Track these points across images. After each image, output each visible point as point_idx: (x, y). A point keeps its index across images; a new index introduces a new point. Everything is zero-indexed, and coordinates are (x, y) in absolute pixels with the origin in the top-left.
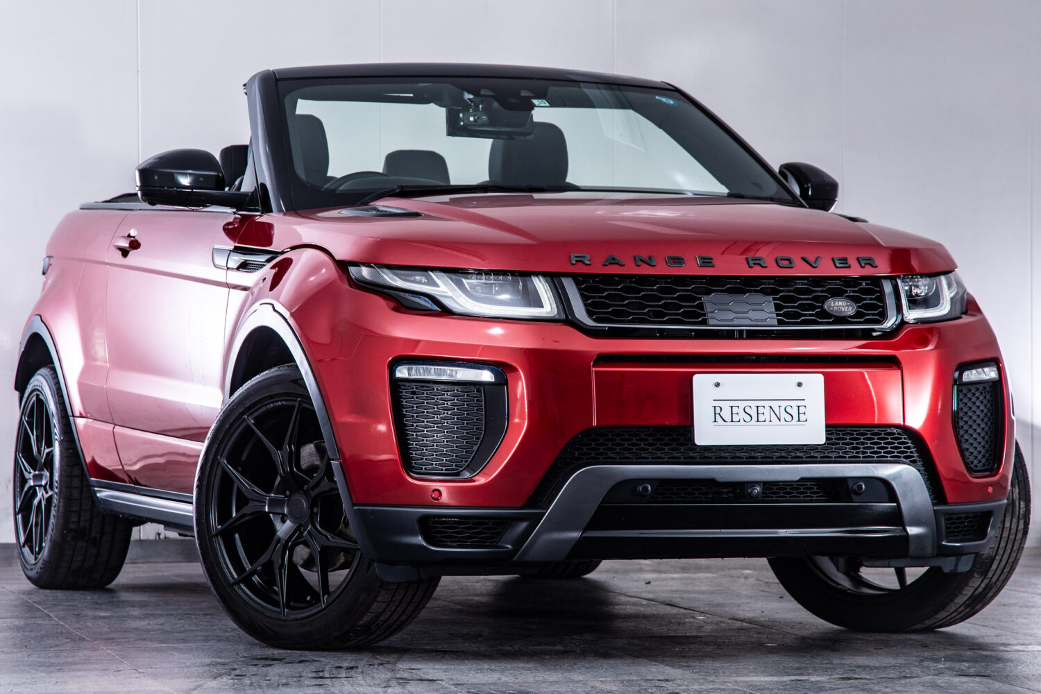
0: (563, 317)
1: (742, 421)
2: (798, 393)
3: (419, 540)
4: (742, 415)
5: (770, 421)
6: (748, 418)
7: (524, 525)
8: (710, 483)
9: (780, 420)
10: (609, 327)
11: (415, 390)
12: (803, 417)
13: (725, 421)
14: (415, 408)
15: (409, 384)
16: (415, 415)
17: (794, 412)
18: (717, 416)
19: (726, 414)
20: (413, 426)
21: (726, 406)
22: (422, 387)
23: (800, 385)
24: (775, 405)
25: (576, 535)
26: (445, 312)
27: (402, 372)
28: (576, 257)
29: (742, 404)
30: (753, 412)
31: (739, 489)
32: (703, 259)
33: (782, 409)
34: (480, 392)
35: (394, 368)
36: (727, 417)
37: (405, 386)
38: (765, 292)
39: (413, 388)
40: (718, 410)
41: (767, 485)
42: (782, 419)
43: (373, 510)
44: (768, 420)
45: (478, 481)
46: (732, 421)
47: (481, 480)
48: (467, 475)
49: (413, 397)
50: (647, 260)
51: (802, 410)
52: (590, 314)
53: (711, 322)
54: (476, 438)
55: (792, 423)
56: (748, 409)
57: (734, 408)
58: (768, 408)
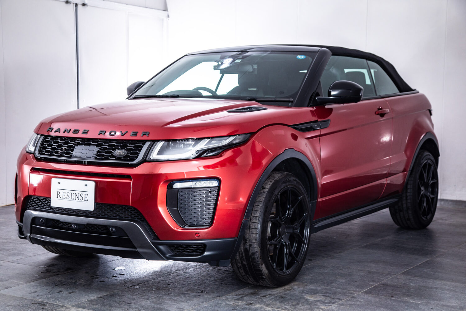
1: (66, 198)
2: (85, 189)
4: (66, 196)
6: (68, 197)
9: (78, 199)
12: (86, 199)
17: (83, 196)
18: (58, 195)
19: (61, 195)
21: (61, 191)
23: (86, 185)
24: (77, 193)
25: (29, 235)
29: (67, 191)
30: (70, 195)
33: (80, 195)
36: (62, 197)
40: (59, 194)
44: (74, 199)
51: (86, 195)
55: (82, 201)
56: (68, 194)
57: (64, 193)
58: (75, 194)
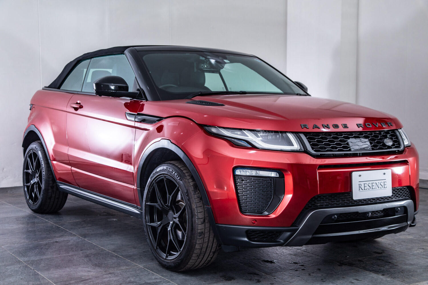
0: (303, 150)
1: (367, 189)
2: (383, 177)
3: (246, 239)
6: (369, 188)
7: (288, 234)
8: (357, 213)
10: (320, 154)
11: (243, 179)
12: (385, 186)
13: (362, 190)
14: (243, 186)
15: (241, 177)
16: (243, 189)
17: (383, 184)
18: (360, 188)
19: (363, 187)
20: (243, 193)
21: (362, 183)
22: (247, 178)
23: (384, 174)
24: (377, 182)
25: (310, 236)
26: (254, 147)
27: (238, 172)
28: (303, 125)
29: (367, 183)
30: (371, 185)
31: (364, 215)
32: (344, 125)
33: (379, 183)
34: (271, 180)
35: (235, 170)
36: (363, 189)
37: (239, 177)
38: (366, 137)
39: (242, 178)
41: (373, 212)
42: (379, 188)
43: (225, 227)
44: (375, 188)
45: (271, 217)
47: (273, 216)
48: (266, 213)
49: (242, 182)
50: (327, 126)
51: (385, 184)
52: (313, 148)
53: (352, 150)
54: (270, 199)
55: (382, 189)
56: (369, 185)
57: (365, 184)
58: (375, 183)
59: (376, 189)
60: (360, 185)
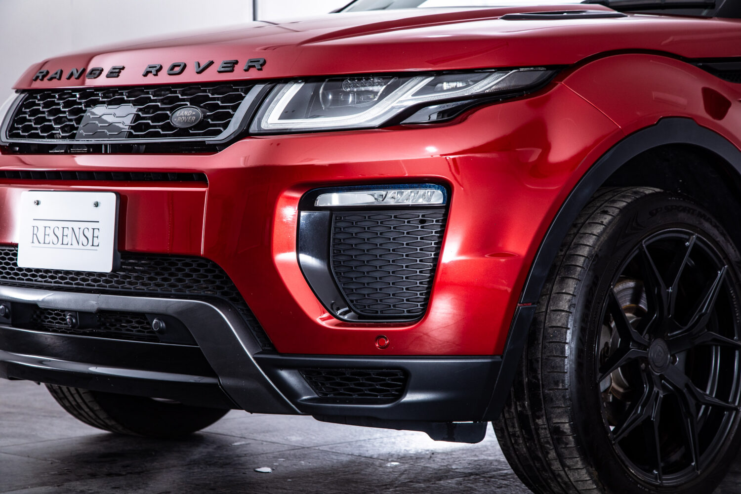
1: (51, 242)
2: (94, 214)
4: (52, 237)
5: (72, 245)
6: (55, 240)
9: (78, 243)
12: (96, 241)
13: (39, 243)
17: (89, 234)
18: (34, 236)
23: (97, 205)
24: (76, 226)
29: (53, 224)
30: (60, 234)
33: (81, 230)
36: (42, 241)
40: (35, 231)
42: (80, 243)
44: (70, 244)
46: (44, 243)
51: (96, 232)
55: (87, 247)
56: (56, 230)
57: (46, 228)
58: (70, 230)
59: (71, 247)
60: (36, 228)
